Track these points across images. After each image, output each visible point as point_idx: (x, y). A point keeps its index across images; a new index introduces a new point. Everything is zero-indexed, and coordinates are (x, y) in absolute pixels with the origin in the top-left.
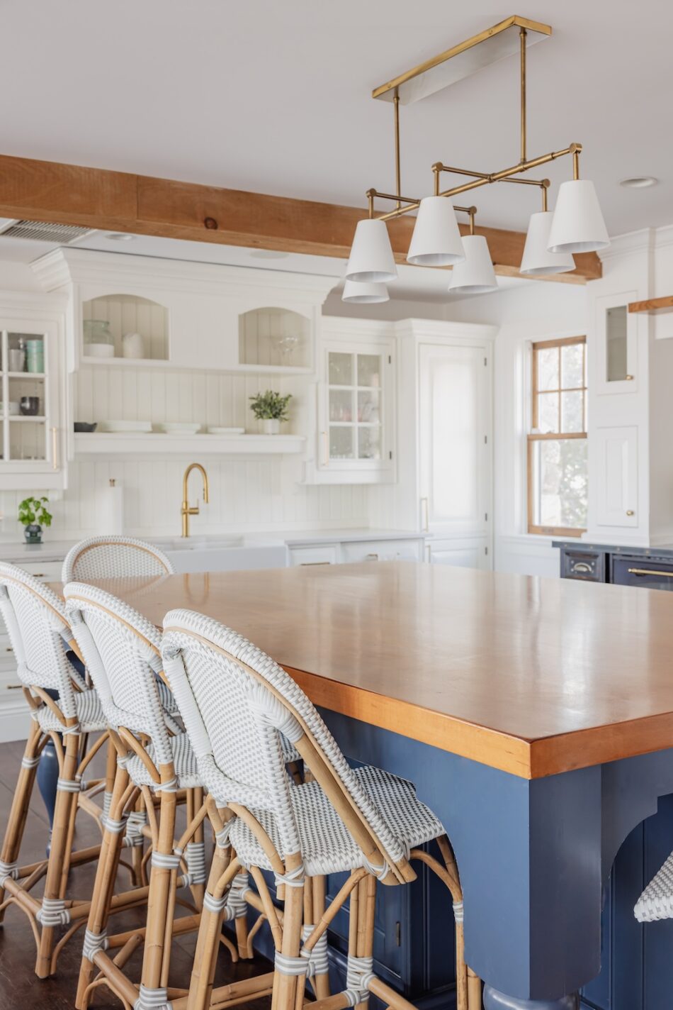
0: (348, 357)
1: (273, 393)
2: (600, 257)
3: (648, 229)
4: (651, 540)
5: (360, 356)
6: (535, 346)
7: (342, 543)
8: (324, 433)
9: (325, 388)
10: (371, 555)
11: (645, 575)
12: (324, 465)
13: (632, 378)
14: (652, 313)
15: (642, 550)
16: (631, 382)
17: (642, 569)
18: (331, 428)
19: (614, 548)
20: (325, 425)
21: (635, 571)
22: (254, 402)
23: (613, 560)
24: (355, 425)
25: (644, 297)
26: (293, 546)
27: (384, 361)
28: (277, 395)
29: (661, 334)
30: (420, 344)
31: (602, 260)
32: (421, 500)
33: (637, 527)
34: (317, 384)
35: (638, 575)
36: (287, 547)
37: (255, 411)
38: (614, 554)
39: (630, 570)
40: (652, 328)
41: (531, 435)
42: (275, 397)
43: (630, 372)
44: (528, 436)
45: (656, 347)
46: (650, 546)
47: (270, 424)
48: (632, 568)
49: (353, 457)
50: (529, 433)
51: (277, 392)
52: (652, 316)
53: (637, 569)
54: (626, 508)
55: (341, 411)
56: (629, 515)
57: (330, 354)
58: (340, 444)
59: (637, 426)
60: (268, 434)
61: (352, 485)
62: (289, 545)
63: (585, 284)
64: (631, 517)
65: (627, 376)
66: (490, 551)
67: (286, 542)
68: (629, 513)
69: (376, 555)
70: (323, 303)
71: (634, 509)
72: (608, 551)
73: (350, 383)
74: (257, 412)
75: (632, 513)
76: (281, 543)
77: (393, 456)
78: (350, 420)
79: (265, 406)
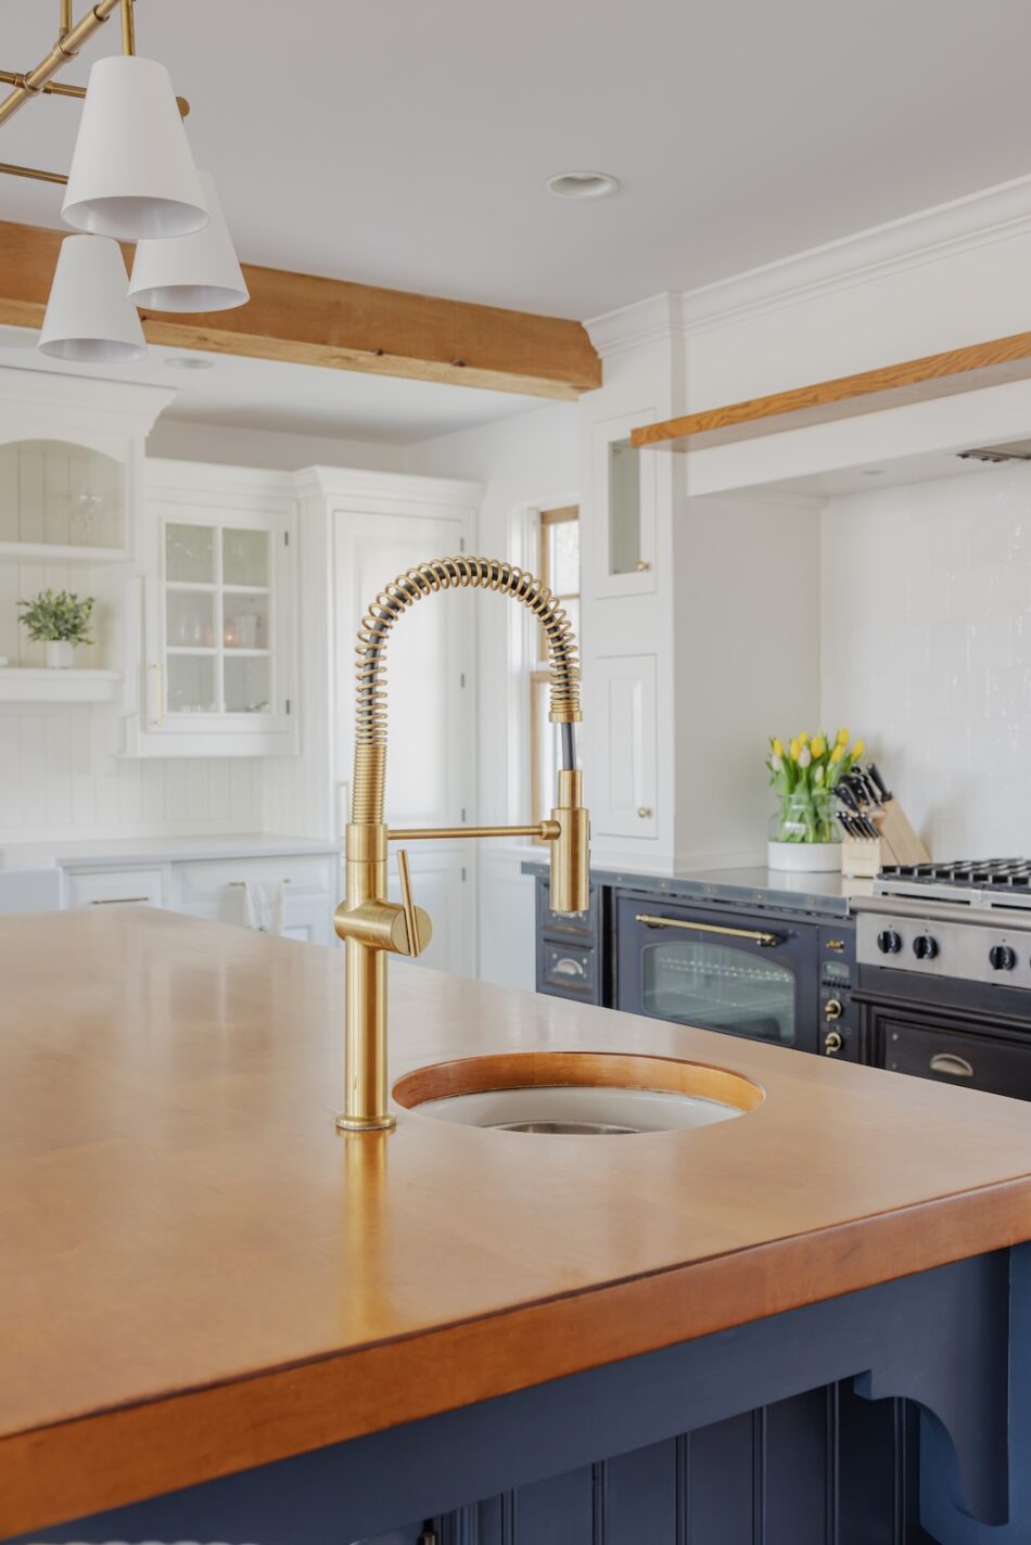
0: (206, 533)
1: (67, 594)
2: (597, 349)
3: (665, 294)
4: (676, 863)
5: (226, 531)
6: (545, 518)
7: (174, 862)
8: (155, 666)
9: (159, 588)
10: (234, 884)
11: (665, 926)
12: (156, 723)
13: (647, 567)
14: (680, 449)
15: (655, 881)
16: (645, 574)
17: (664, 917)
18: (170, 657)
19: (614, 876)
20: (159, 651)
21: (646, 919)
22: (25, 610)
23: (617, 898)
24: (220, 652)
25: (665, 415)
26: (73, 869)
27: (275, 541)
28: (74, 597)
29: (698, 486)
30: (335, 510)
31: (601, 355)
32: (338, 785)
33: (656, 839)
34: (143, 578)
35: (652, 926)
36: (61, 870)
37: (30, 626)
38: (617, 888)
39: (638, 918)
40: (679, 476)
41: (537, 672)
42: (68, 600)
43: (645, 557)
44: (532, 673)
45: (687, 510)
46: (675, 874)
47: (58, 650)
48: (641, 915)
49: (216, 711)
50: (534, 669)
51: (73, 593)
52: (678, 455)
53: (650, 915)
54: (639, 804)
55: (197, 630)
56: (642, 816)
57: (169, 526)
58: (191, 688)
59: (655, 654)
60: (53, 668)
61: (208, 760)
62: (65, 868)
63: (576, 400)
64: (646, 819)
65: (640, 563)
66: (471, 874)
67: (59, 862)
68: (642, 812)
69: (243, 884)
70: (147, 434)
71: (650, 805)
72: (608, 884)
73: (210, 580)
74: (35, 628)
75: (649, 813)
76: (50, 864)
77: (294, 707)
78: (204, 643)
79: (45, 617)
